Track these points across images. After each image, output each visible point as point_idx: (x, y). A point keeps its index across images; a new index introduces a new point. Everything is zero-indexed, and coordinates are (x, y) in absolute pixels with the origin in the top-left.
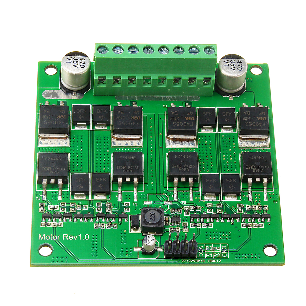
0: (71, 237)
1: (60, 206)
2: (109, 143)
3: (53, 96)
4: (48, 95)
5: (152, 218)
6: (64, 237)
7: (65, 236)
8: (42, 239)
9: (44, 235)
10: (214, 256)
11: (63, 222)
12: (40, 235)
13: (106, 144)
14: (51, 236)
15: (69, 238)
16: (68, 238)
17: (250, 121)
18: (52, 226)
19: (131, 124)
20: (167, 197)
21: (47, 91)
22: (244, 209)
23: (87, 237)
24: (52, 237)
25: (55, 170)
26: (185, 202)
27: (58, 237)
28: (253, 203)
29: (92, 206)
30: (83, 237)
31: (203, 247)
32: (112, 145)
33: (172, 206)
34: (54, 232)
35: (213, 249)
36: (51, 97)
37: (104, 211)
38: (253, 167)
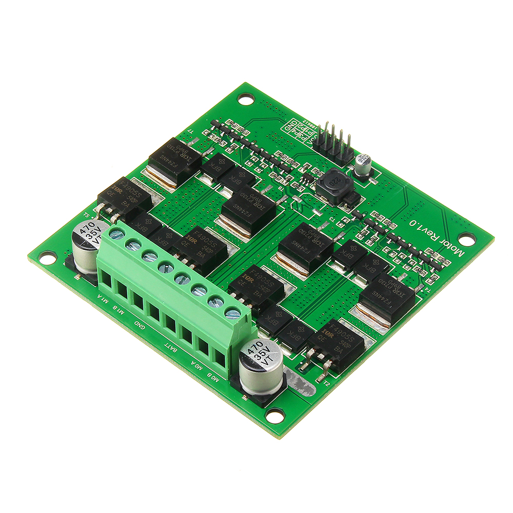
0: (430, 233)
1: (412, 268)
2: (294, 294)
3: (305, 383)
4: (308, 389)
5: (336, 180)
6: (437, 239)
7: (434, 237)
8: (461, 251)
9: (455, 253)
10: (305, 129)
11: (423, 252)
12: (460, 256)
13: (299, 295)
14: (449, 248)
15: (431, 234)
16: (433, 234)
17: (132, 195)
18: (439, 255)
19: (260, 276)
20: (292, 205)
21: (306, 394)
22: (229, 145)
23: (412, 223)
24: (449, 246)
25: (390, 285)
26: (279, 188)
27: (443, 242)
28: (214, 145)
29: (378, 246)
30: (417, 226)
31: (307, 142)
32: (294, 290)
33: (297, 193)
34: (441, 249)
35: (299, 135)
36: (307, 383)
37: (371, 234)
38: (183, 155)
